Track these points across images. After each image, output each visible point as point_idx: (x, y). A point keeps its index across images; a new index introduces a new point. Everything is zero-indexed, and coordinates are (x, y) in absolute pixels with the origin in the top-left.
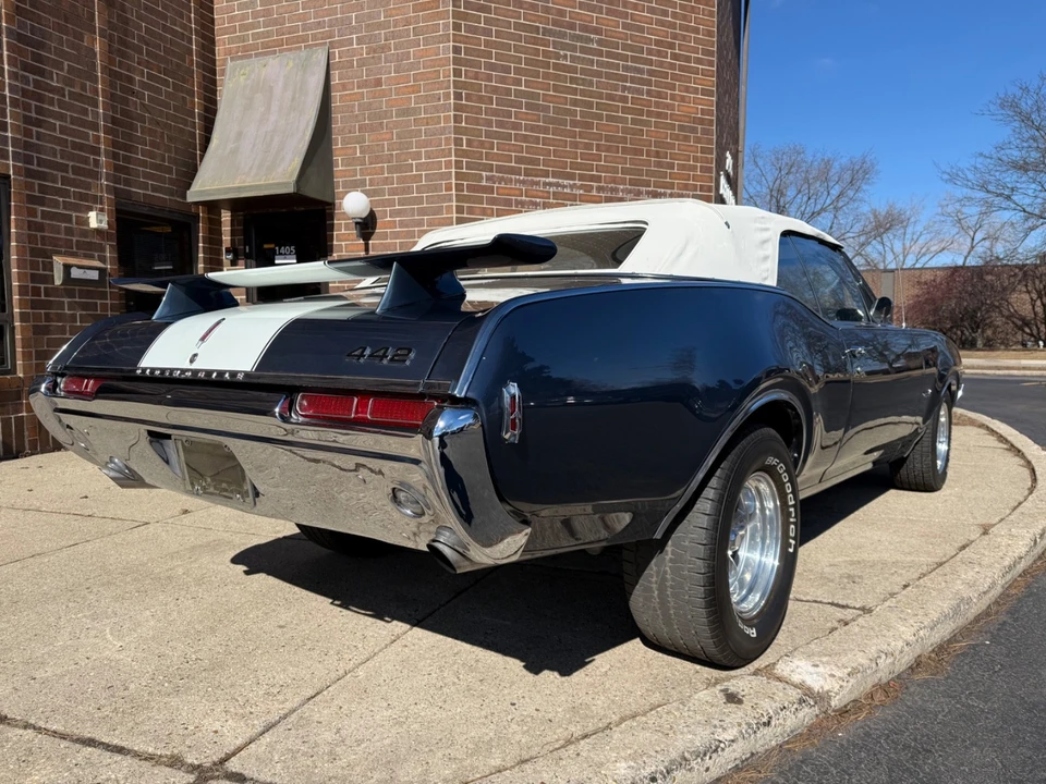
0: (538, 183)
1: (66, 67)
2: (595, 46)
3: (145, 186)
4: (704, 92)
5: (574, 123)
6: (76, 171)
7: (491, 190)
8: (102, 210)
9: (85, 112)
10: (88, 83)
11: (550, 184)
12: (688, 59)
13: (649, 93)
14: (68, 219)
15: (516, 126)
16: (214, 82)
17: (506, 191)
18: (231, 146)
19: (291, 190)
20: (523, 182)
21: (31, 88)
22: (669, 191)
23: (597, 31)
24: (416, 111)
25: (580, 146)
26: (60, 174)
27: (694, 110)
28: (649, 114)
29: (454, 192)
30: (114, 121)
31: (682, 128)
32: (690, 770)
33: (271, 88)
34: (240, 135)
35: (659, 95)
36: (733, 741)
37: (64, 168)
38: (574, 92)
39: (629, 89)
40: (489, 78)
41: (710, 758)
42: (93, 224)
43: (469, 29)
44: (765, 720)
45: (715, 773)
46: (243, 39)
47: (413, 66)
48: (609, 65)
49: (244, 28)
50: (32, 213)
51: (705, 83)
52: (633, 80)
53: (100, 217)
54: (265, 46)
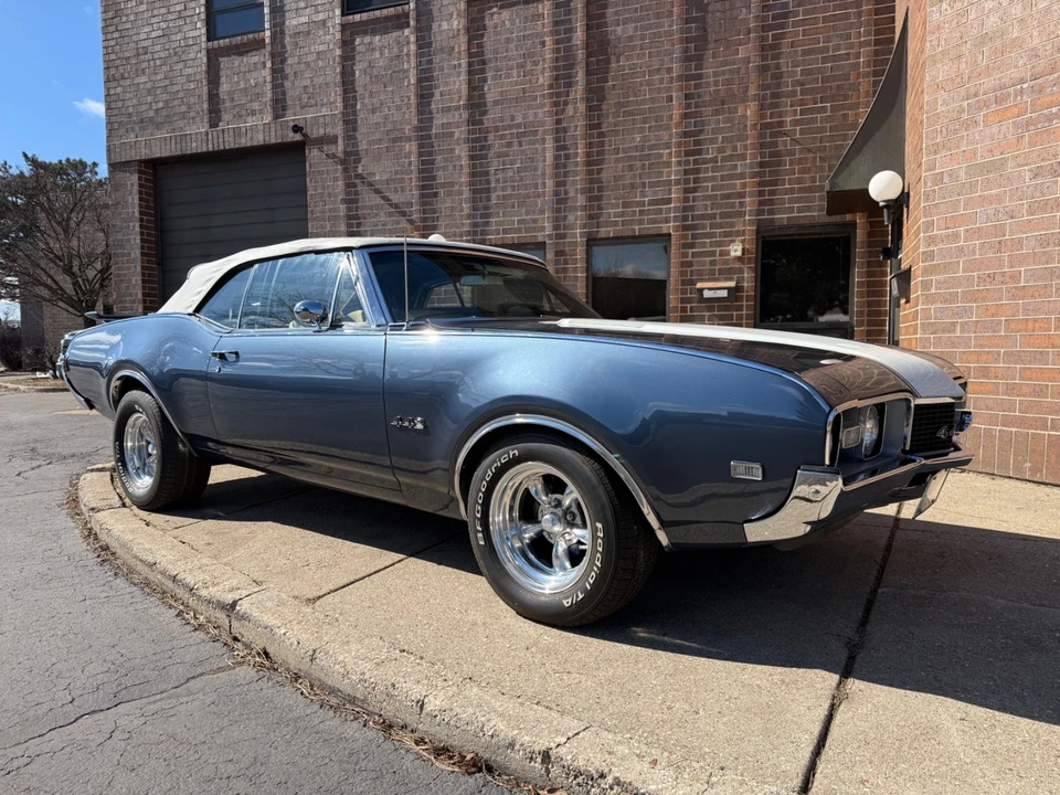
1: (720, 140)
3: (791, 210)
6: (723, 215)
7: (974, 122)
8: (743, 241)
9: (735, 167)
10: (739, 144)
14: (712, 254)
19: (827, 189)
21: (690, 167)
26: (709, 222)
30: (761, 165)
37: (713, 216)
50: (685, 255)
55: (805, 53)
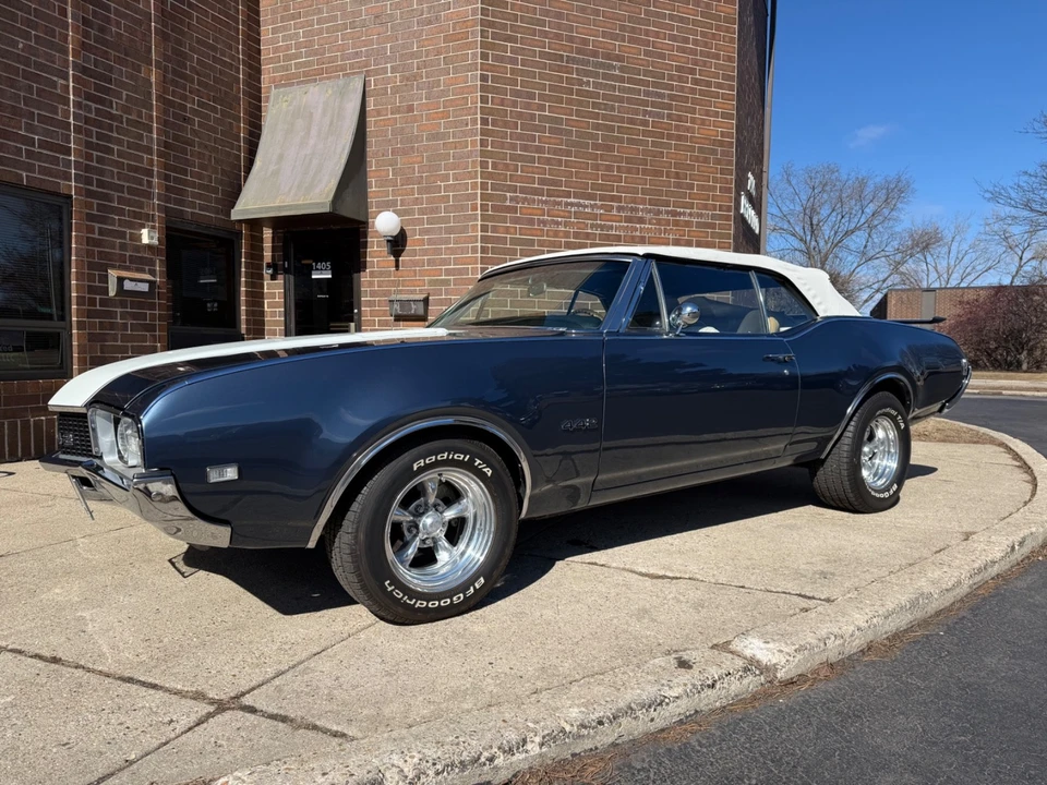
0: (559, 203)
1: (124, 97)
2: (617, 72)
3: (193, 205)
4: (724, 116)
5: (596, 146)
6: (131, 191)
7: (514, 210)
8: (153, 227)
9: (140, 137)
10: (144, 111)
11: (572, 204)
12: (709, 84)
13: (669, 116)
14: (122, 235)
15: (539, 150)
16: (259, 109)
17: (529, 211)
18: (272, 168)
19: (327, 209)
20: (546, 202)
21: (93, 116)
22: (688, 211)
23: (619, 58)
24: (445, 136)
25: (602, 168)
26: (116, 194)
27: (715, 133)
28: (670, 137)
29: (479, 212)
30: (167, 144)
31: (701, 150)
32: (635, 718)
33: (311, 114)
34: (281, 157)
35: (679, 119)
36: (677, 698)
37: (120, 189)
38: (597, 116)
39: (650, 114)
40: (515, 104)
41: (655, 710)
42: (145, 240)
43: (496, 58)
44: (710, 682)
45: (659, 724)
46: (286, 68)
47: (444, 93)
48: (630, 90)
49: (289, 58)
50: (90, 230)
51: (726, 106)
52: (654, 105)
53: (152, 234)
54: (306, 74)
55: (199, 41)
